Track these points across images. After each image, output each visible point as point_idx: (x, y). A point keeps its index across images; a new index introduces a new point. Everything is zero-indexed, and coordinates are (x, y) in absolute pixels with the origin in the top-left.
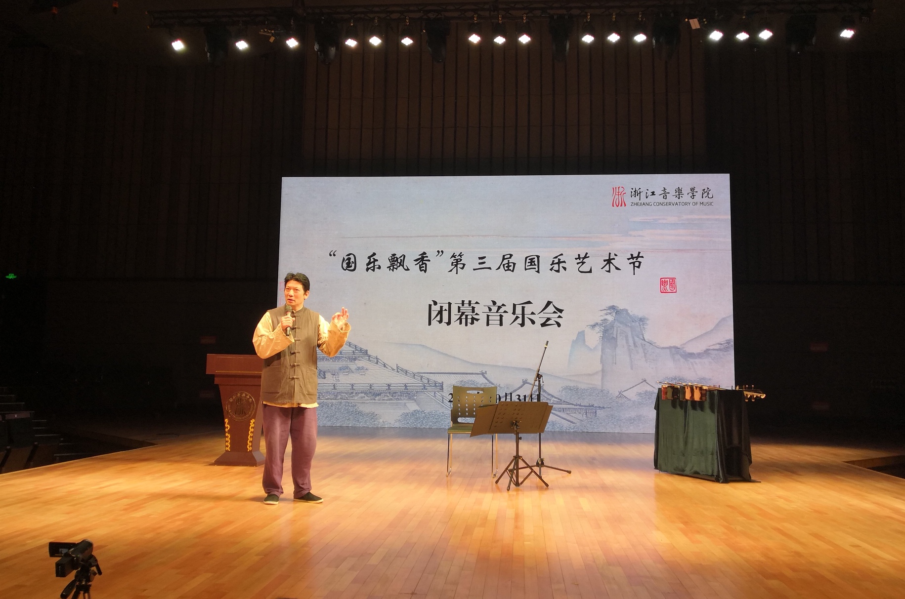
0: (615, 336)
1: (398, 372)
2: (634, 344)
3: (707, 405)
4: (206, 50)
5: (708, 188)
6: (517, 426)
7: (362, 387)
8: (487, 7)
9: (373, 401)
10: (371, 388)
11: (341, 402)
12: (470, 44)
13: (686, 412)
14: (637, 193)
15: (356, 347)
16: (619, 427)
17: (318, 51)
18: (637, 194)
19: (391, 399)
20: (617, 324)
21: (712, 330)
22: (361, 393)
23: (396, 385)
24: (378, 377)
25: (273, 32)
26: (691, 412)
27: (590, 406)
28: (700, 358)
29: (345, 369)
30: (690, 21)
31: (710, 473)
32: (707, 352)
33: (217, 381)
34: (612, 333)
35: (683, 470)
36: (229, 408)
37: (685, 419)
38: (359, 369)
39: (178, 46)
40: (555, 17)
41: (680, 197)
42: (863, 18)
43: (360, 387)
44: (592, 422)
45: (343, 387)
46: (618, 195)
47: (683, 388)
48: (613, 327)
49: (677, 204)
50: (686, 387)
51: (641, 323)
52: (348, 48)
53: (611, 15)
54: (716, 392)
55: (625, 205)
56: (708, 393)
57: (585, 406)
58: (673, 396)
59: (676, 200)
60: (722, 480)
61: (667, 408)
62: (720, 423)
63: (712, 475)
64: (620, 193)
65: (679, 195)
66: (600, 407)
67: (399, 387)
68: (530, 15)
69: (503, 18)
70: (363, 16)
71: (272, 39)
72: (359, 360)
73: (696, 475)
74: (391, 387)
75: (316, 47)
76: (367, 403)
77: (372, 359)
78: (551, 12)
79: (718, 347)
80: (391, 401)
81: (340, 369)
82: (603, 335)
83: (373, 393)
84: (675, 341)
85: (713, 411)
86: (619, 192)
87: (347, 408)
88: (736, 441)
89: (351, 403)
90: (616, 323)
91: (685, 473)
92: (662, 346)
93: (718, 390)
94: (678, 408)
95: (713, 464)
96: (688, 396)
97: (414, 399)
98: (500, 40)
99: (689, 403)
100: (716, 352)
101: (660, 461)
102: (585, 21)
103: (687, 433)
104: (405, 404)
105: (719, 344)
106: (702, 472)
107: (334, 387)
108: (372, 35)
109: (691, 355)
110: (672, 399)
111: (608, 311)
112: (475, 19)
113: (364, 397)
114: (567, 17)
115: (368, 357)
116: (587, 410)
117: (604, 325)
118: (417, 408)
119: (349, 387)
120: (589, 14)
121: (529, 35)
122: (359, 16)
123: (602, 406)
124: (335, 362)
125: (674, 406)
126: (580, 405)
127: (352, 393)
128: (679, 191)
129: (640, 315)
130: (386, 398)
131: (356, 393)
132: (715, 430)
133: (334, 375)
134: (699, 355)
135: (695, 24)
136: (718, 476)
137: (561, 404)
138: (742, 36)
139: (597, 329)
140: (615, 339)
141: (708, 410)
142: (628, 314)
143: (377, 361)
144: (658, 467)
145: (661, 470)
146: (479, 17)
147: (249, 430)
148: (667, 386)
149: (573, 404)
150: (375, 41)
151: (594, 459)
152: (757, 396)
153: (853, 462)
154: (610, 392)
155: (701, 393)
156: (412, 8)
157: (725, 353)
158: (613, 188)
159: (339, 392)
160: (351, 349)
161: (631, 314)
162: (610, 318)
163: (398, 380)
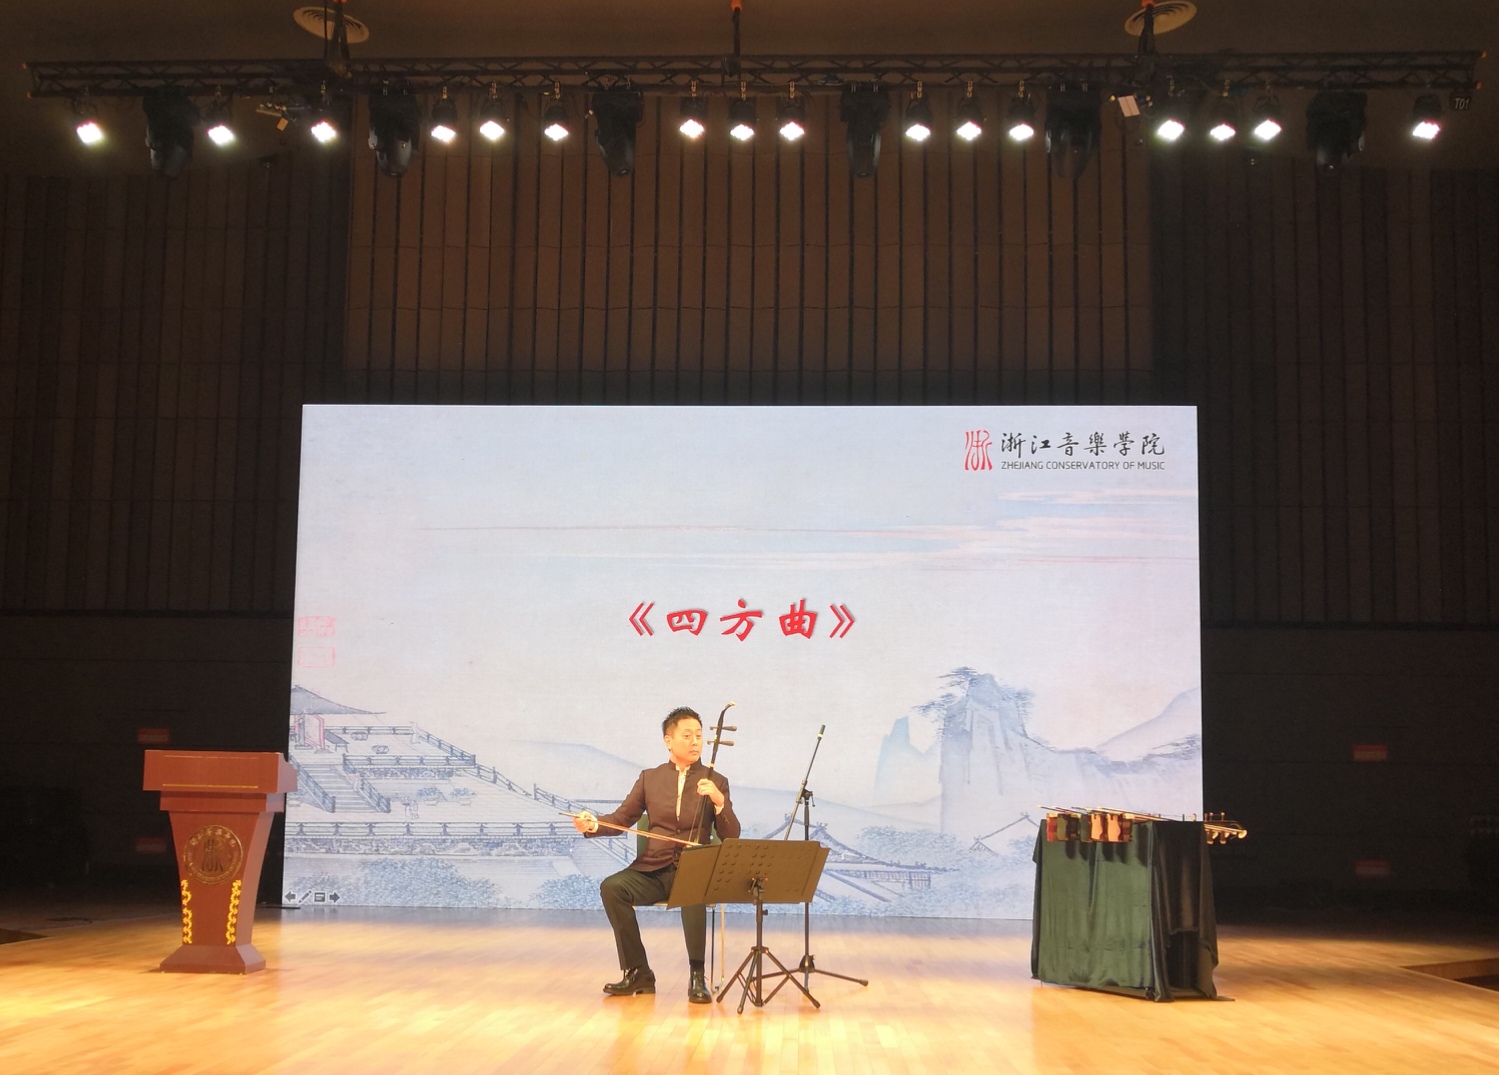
0: (968, 728)
1: (536, 799)
2: (1006, 743)
3: (1132, 850)
4: (147, 144)
5: (1154, 435)
6: (760, 888)
7: (464, 830)
8: (717, 65)
9: (487, 857)
10: (482, 830)
11: (421, 861)
12: (682, 141)
13: (1092, 864)
14: (1013, 443)
15: (452, 750)
16: (976, 908)
17: (376, 149)
18: (1013, 445)
19: (523, 854)
20: (972, 704)
21: (1159, 717)
22: (463, 840)
23: (531, 826)
24: (496, 810)
25: (284, 109)
26: (1103, 865)
27: (917, 867)
28: (1135, 772)
29: (432, 793)
30: (1121, 100)
31: (1137, 985)
32: (1149, 760)
33: (165, 804)
34: (963, 723)
35: (1087, 980)
36: (190, 859)
37: (1092, 882)
38: (457, 793)
39: (91, 134)
40: (854, 89)
41: (1100, 452)
42: (1457, 100)
43: (461, 830)
44: (921, 898)
45: (425, 830)
46: (977, 446)
47: (1087, 818)
48: (963, 710)
49: (1092, 465)
50: (1093, 815)
51: (1020, 702)
52: (437, 144)
53: (964, 86)
54: (1150, 826)
55: (990, 467)
56: (1134, 827)
57: (907, 867)
58: (1068, 833)
59: (1093, 458)
60: (1159, 997)
61: (1057, 857)
62: (1157, 886)
63: (1141, 988)
64: (980, 443)
65: (1097, 447)
66: (937, 869)
67: (539, 830)
68: (804, 82)
69: (749, 86)
70: (466, 79)
71: (282, 125)
72: (459, 776)
73: (1111, 988)
74: (522, 830)
75: (373, 142)
76: (475, 862)
77: (486, 774)
78: (847, 77)
79: (1170, 750)
80: (522, 858)
81: (421, 794)
82: (945, 725)
83: (486, 842)
84: (1087, 739)
85: (1143, 861)
86: (978, 441)
87: (433, 871)
88: (1188, 921)
89: (442, 862)
90: (971, 702)
91: (1091, 984)
92: (1061, 747)
93: (1154, 822)
94: (1079, 858)
95: (1142, 965)
96: (1096, 833)
97: (568, 854)
98: (742, 133)
99: (1099, 847)
100: (1167, 760)
101: (1043, 962)
102: (912, 97)
103: (1095, 906)
104: (551, 863)
105: (1173, 744)
106: (1123, 981)
107: (408, 830)
108: (485, 118)
109: (1118, 766)
110: (1067, 839)
111: (957, 679)
112: (694, 89)
113: (469, 850)
114: (876, 89)
115: (476, 770)
116: (912, 875)
117: (946, 706)
118: (575, 871)
119: (438, 830)
120: (920, 83)
121: (801, 122)
122: (458, 79)
123: (941, 867)
124: (410, 779)
125: (1070, 854)
126: (898, 865)
127: (444, 841)
128: (1097, 440)
129: (1018, 687)
130: (513, 852)
131: (452, 842)
132: (1147, 902)
133: (408, 804)
134: (1134, 767)
135: (1129, 106)
136: (1152, 988)
137: (861, 863)
138: (1222, 133)
139: (933, 713)
140: (968, 734)
141: (1134, 860)
142: (993, 684)
143: (495, 778)
144: (1040, 973)
145: (1044, 979)
146: (702, 86)
147: (230, 902)
148: (1056, 814)
149: (883, 863)
150: (492, 131)
151: (918, 962)
152: (1231, 835)
153: (1421, 968)
154: (958, 840)
155: (1121, 827)
156: (566, 66)
157: (1185, 762)
158: (967, 434)
159: (418, 840)
160: (442, 754)
161: (1000, 684)
162: (959, 692)
163: (537, 816)
